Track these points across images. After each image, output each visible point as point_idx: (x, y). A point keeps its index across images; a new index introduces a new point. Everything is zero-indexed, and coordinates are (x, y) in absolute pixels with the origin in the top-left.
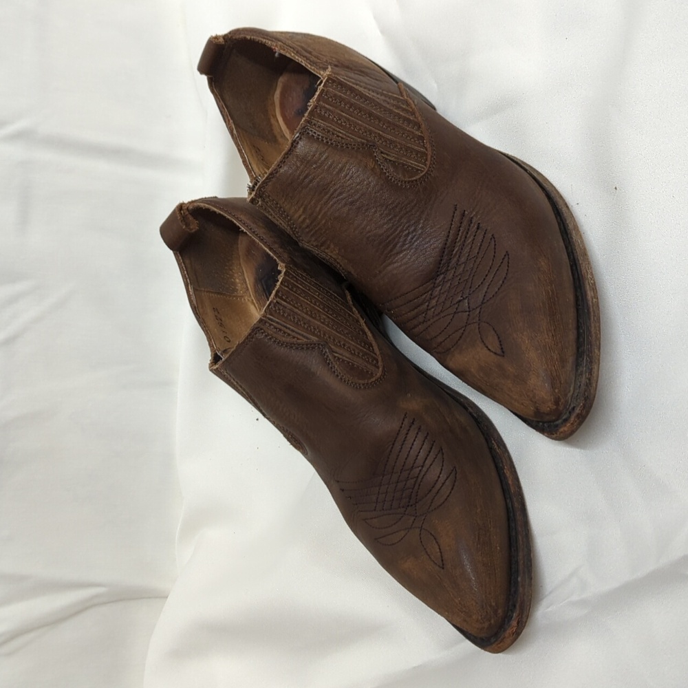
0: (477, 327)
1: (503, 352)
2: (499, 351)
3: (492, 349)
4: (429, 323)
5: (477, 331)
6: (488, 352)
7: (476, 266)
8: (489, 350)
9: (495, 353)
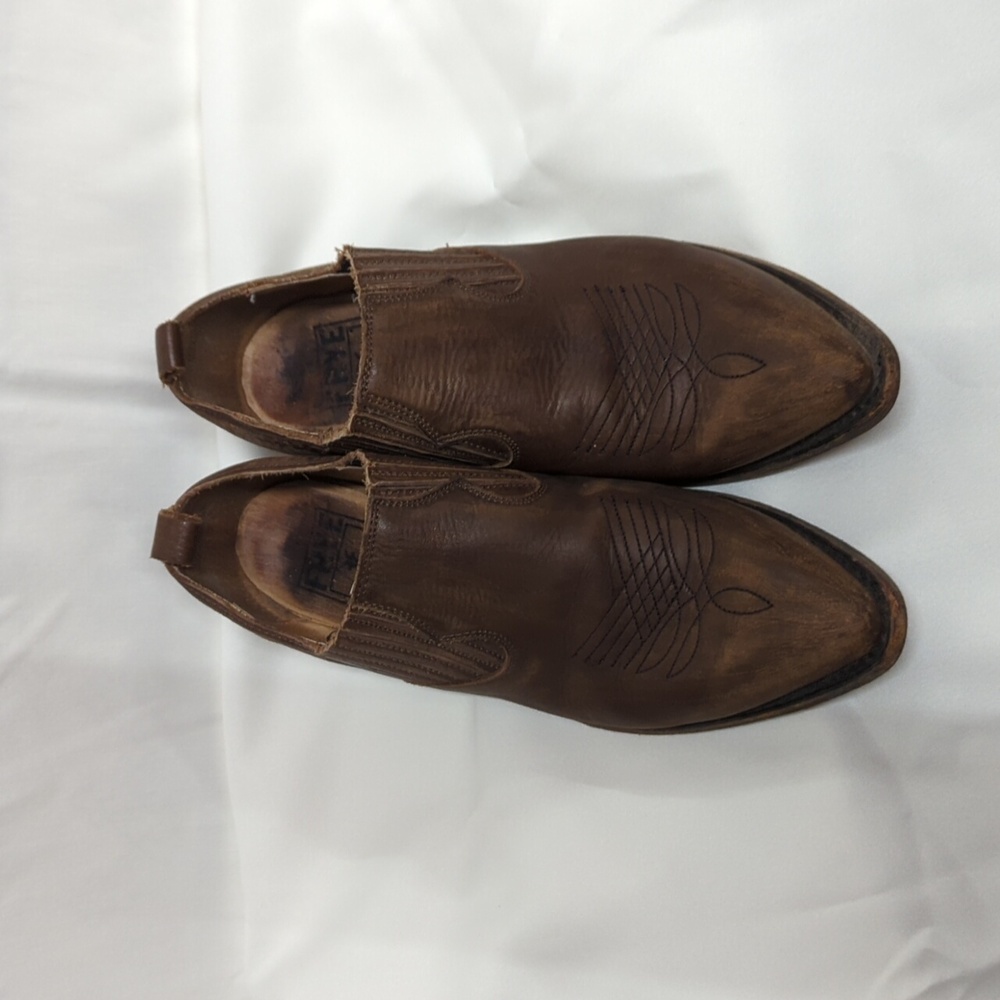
0: (708, 372)
1: (761, 362)
2: (756, 365)
3: (745, 372)
4: (648, 420)
5: (710, 375)
6: (743, 378)
7: (654, 323)
8: (743, 376)
9: (753, 372)
